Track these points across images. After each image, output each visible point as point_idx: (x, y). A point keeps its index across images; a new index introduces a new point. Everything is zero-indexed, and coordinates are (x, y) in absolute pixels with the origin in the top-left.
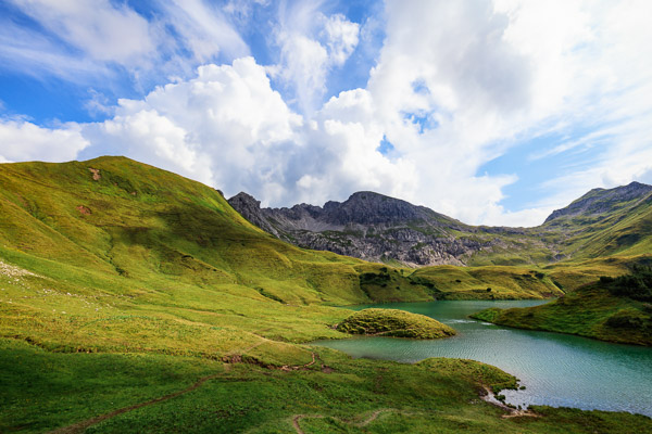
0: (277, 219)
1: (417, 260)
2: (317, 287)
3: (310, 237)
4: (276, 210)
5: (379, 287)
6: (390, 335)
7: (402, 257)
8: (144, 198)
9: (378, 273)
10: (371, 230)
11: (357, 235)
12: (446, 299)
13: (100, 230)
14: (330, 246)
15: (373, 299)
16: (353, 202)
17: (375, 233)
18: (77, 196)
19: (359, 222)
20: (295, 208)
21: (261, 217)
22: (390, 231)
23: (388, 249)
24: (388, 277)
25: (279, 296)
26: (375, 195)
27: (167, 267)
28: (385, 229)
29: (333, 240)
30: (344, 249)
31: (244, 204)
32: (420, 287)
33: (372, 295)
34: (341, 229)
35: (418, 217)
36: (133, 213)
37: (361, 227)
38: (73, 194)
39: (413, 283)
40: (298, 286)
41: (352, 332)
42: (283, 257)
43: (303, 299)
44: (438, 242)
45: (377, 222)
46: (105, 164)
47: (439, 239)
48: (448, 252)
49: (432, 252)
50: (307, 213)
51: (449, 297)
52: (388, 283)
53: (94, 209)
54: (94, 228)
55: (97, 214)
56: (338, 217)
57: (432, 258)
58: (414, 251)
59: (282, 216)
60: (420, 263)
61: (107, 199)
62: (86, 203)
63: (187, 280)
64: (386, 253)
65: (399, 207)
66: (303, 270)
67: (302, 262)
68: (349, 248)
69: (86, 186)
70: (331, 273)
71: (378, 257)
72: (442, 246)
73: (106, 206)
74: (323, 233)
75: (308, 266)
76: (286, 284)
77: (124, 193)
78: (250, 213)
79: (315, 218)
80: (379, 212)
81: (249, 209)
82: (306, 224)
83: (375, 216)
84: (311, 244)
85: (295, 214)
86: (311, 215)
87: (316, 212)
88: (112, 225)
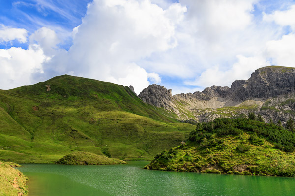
8: (70, 98)
10: (267, 103)
11: (252, 108)
13: (39, 118)
17: (270, 105)
18: (36, 102)
19: (257, 96)
20: (206, 91)
22: (287, 102)
23: (282, 120)
31: (152, 93)
37: (257, 101)
46: (54, 81)
50: (216, 94)
53: (40, 108)
54: (36, 118)
55: (41, 110)
56: (238, 95)
59: (194, 99)
61: (50, 101)
62: (38, 105)
66: (148, 137)
67: (152, 132)
69: (43, 95)
70: (163, 139)
73: (48, 105)
75: (154, 134)
77: (60, 96)
78: (157, 99)
79: (223, 97)
80: (278, 85)
81: (156, 96)
82: (214, 103)
83: (273, 89)
84: (204, 119)
85: (205, 95)
86: (220, 95)
87: (224, 92)
88: (46, 115)
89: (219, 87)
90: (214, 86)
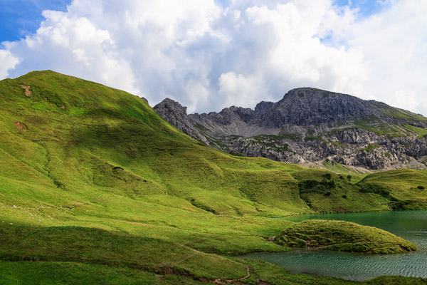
0: (205, 124)
1: (368, 164)
2: (252, 197)
3: (242, 143)
4: (204, 115)
5: (322, 196)
6: (336, 249)
7: (348, 161)
8: (73, 111)
9: (320, 180)
10: (311, 132)
11: (294, 138)
12: (404, 209)
13: (36, 144)
14: (265, 152)
15: (316, 209)
16: (289, 101)
17: (315, 135)
18: (14, 114)
19: (296, 123)
20: (224, 112)
21: (188, 124)
22: (334, 132)
23: (332, 153)
24: (332, 185)
25: (212, 206)
26: (315, 91)
27: (100, 178)
28: (328, 129)
29: (268, 145)
30: (280, 155)
31: (170, 111)
32: (372, 195)
33: (314, 204)
34: (276, 132)
35: (368, 113)
36: (64, 126)
37: (299, 129)
38: (9, 111)
39: (362, 191)
40: (230, 196)
41: (291, 245)
42: (214, 166)
43: (237, 209)
44: (394, 142)
45: (318, 122)
46: (34, 79)
47: (395, 139)
48: (408, 154)
49: (387, 155)
50: (237, 117)
51: (408, 206)
52: (332, 191)
53: (30, 125)
54: (31, 143)
55: (32, 130)
56: (272, 119)
57: (387, 162)
58: (363, 154)
59: (210, 122)
60: (372, 168)
61: (40, 114)
62: (22, 120)
63: (120, 192)
64: (330, 158)
65: (345, 103)
66: (235, 178)
67: (234, 170)
68: (286, 153)
69: (21, 102)
70: (266, 182)
71: (320, 163)
72: (400, 146)
73: (39, 121)
74: (256, 138)
75: (240, 174)
76: (217, 193)
77: (54, 107)
78: (177, 119)
79: (246, 122)
80: (320, 111)
81: (175, 116)
82: (237, 129)
83: (315, 115)
84: (243, 150)
85: (224, 118)
86: (242, 118)
87: (247, 115)
88: (46, 140)
89: (240, 109)
90: (233, 107)
